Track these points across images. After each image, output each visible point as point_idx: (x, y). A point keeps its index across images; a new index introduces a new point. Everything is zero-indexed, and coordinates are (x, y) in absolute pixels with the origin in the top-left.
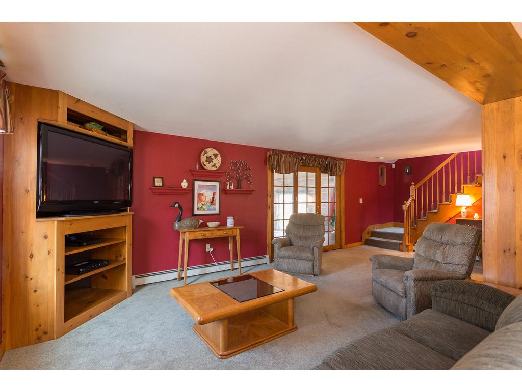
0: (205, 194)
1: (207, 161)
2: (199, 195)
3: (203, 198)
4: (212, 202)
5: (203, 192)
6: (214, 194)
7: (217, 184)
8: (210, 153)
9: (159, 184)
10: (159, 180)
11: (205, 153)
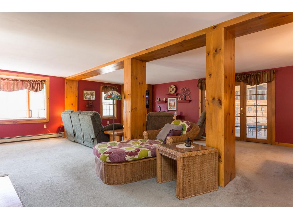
0: (172, 103)
1: (172, 90)
2: (170, 103)
3: (171, 104)
4: (174, 106)
5: (171, 102)
6: (175, 103)
7: (176, 99)
8: (173, 87)
9: (158, 100)
10: (158, 99)
11: (171, 87)
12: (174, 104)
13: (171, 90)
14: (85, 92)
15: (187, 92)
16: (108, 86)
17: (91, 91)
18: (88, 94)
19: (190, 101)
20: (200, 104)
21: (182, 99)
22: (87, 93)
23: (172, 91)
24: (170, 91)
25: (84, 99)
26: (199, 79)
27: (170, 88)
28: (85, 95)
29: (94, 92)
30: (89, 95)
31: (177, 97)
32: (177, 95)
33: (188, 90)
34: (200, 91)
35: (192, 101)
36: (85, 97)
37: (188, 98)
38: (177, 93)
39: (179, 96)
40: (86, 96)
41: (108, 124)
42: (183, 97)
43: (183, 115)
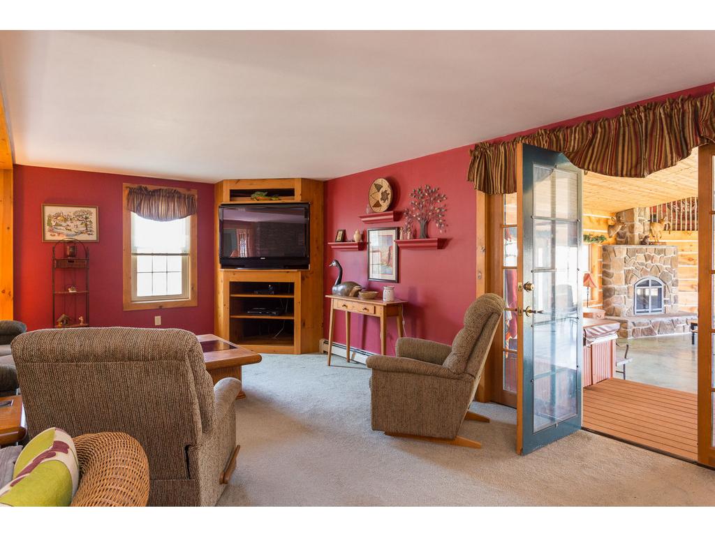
1: (382, 199)
4: (388, 260)
6: (390, 249)
7: (393, 232)
8: (386, 186)
9: (339, 238)
10: (340, 233)
11: (379, 187)
12: (389, 254)
13: (379, 196)
14: (50, 211)
15: (431, 203)
16: (151, 188)
17: (79, 209)
18: (66, 220)
19: (442, 243)
20: (481, 258)
21: (415, 236)
22: (58, 216)
23: (381, 202)
24: (373, 203)
25: (48, 237)
26: (477, 146)
27: (374, 189)
28: (49, 224)
29: (93, 211)
30: (69, 223)
31: (397, 224)
32: (398, 216)
33: (434, 195)
34: (481, 197)
35: (451, 243)
36: (50, 231)
37: (436, 232)
38: (399, 208)
39: (403, 223)
40: (57, 224)
41: (158, 327)
42: (419, 226)
43: (420, 299)
